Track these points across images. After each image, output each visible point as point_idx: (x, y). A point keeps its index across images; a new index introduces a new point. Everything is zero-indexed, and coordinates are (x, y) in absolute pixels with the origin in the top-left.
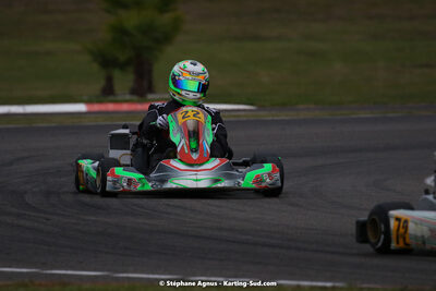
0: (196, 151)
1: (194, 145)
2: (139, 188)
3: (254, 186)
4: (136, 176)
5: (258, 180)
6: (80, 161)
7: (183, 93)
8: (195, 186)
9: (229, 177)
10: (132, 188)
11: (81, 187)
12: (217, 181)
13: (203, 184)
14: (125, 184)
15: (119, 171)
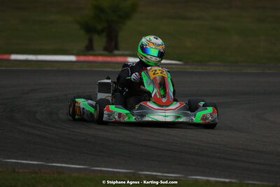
0: (164, 96)
1: (162, 93)
2: (126, 120)
3: (201, 122)
4: (124, 112)
5: (204, 118)
6: (77, 100)
7: (149, 57)
8: (164, 120)
9: (186, 115)
10: (121, 120)
11: (77, 117)
12: (178, 117)
13: (169, 119)
14: (116, 117)
15: (112, 108)
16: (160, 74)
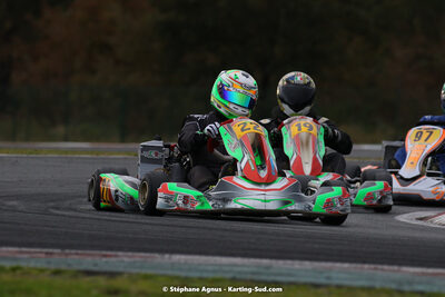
0: (262, 167)
2: (198, 207)
3: (324, 211)
4: (193, 193)
5: (329, 203)
6: (102, 175)
7: (232, 106)
8: (263, 208)
9: (299, 200)
10: (189, 207)
11: (102, 204)
12: (287, 203)
13: (272, 206)
14: (180, 202)
15: (172, 186)
16: (252, 130)
